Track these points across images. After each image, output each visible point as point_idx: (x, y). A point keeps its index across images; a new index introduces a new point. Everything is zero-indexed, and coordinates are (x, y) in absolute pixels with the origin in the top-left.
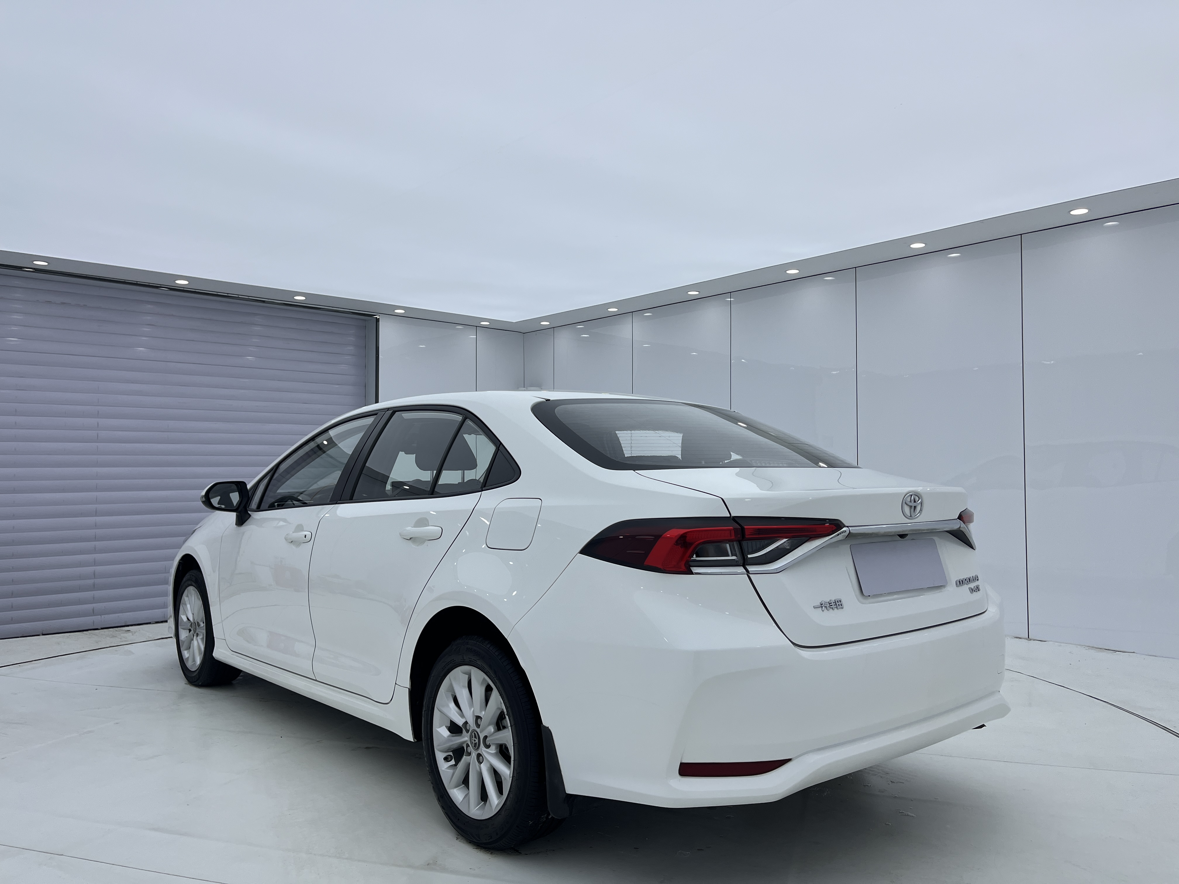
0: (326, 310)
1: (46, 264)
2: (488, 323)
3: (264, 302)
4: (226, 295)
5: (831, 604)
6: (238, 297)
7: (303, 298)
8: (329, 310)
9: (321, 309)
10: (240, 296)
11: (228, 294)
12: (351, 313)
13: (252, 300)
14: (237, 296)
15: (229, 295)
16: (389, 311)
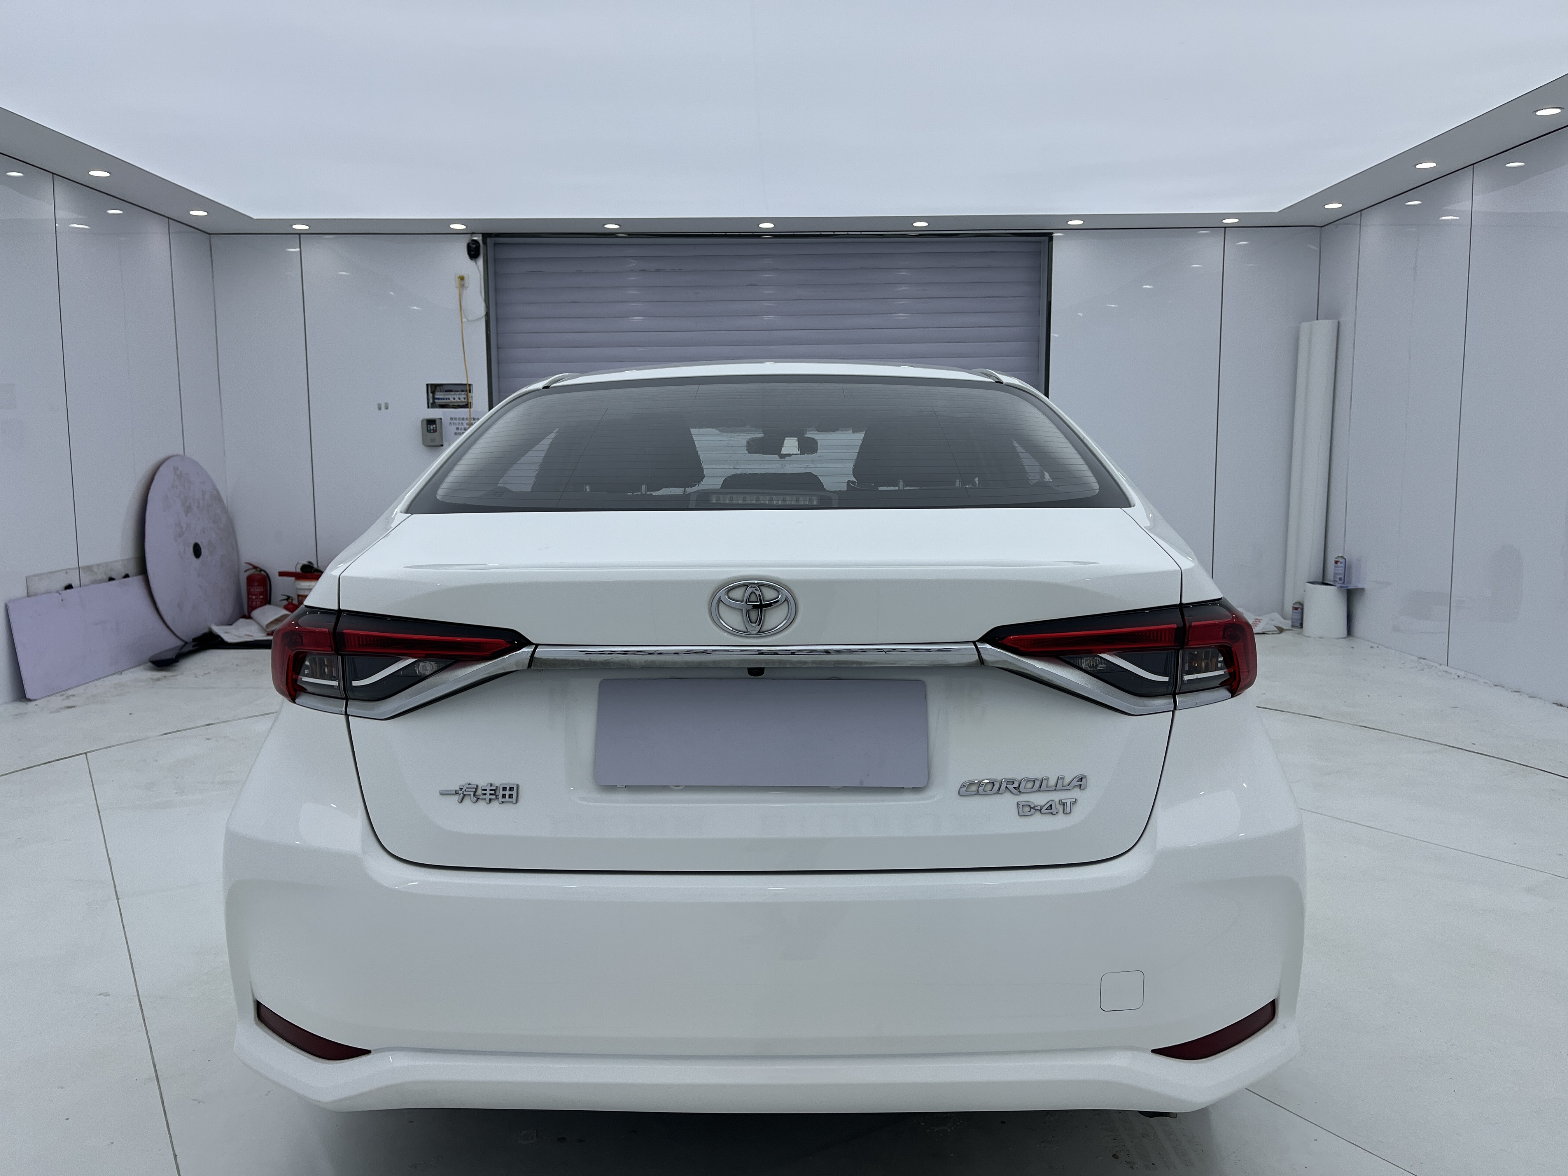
0: (967, 235)
1: (618, 227)
2: (1237, 220)
3: (883, 236)
4: (832, 233)
5: (493, 792)
6: (848, 234)
7: (925, 224)
8: (972, 235)
9: (961, 235)
10: (849, 233)
12: (1011, 235)
13: (868, 236)
14: (846, 233)
15: (836, 233)
16: (1061, 222)
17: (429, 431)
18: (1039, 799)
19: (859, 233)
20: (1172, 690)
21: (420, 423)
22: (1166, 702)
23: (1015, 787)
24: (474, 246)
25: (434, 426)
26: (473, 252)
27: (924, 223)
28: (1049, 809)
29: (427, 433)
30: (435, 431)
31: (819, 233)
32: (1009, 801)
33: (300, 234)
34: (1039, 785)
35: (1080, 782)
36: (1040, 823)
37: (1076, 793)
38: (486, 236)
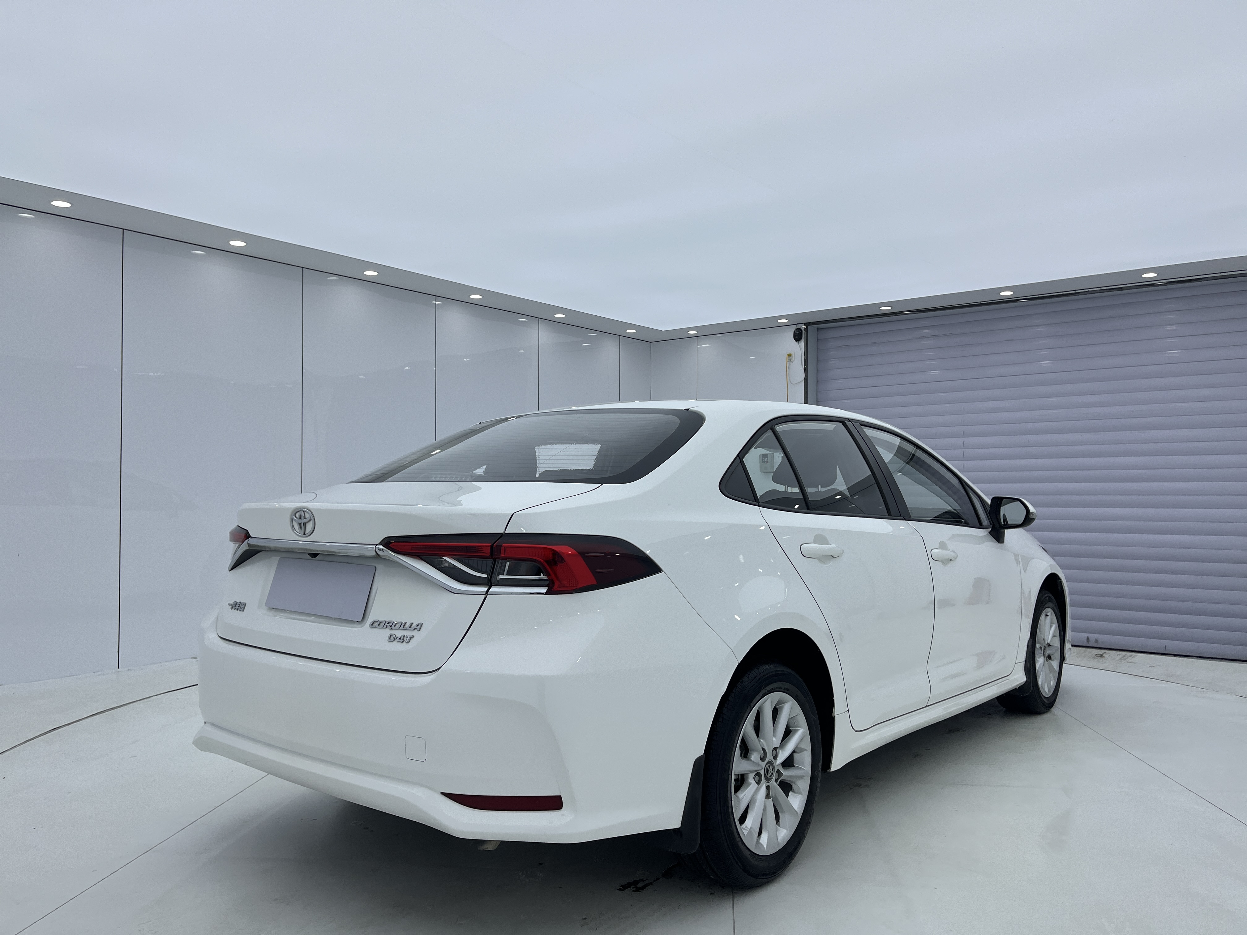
0: (1211, 279)
1: (890, 308)
3: (1121, 289)
6: (1089, 291)
8: (1215, 278)
10: (1090, 290)
11: (1075, 291)
13: (1105, 291)
14: (1087, 290)
15: (1077, 291)
17: (764, 462)
18: (399, 633)
19: (1100, 289)
20: (490, 583)
21: (759, 456)
22: (484, 589)
23: (391, 625)
24: (798, 332)
25: (767, 459)
26: (798, 336)
27: (1153, 274)
28: (402, 639)
29: (763, 464)
30: (767, 462)
31: (1062, 293)
32: (387, 632)
33: (692, 337)
34: (402, 626)
35: (419, 627)
36: (397, 646)
37: (415, 633)
38: (807, 324)
